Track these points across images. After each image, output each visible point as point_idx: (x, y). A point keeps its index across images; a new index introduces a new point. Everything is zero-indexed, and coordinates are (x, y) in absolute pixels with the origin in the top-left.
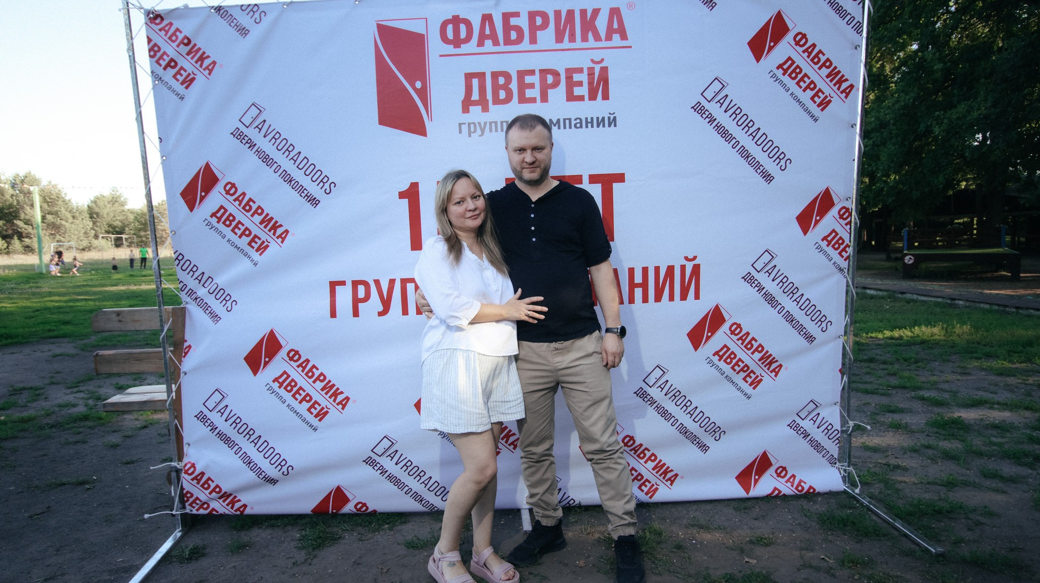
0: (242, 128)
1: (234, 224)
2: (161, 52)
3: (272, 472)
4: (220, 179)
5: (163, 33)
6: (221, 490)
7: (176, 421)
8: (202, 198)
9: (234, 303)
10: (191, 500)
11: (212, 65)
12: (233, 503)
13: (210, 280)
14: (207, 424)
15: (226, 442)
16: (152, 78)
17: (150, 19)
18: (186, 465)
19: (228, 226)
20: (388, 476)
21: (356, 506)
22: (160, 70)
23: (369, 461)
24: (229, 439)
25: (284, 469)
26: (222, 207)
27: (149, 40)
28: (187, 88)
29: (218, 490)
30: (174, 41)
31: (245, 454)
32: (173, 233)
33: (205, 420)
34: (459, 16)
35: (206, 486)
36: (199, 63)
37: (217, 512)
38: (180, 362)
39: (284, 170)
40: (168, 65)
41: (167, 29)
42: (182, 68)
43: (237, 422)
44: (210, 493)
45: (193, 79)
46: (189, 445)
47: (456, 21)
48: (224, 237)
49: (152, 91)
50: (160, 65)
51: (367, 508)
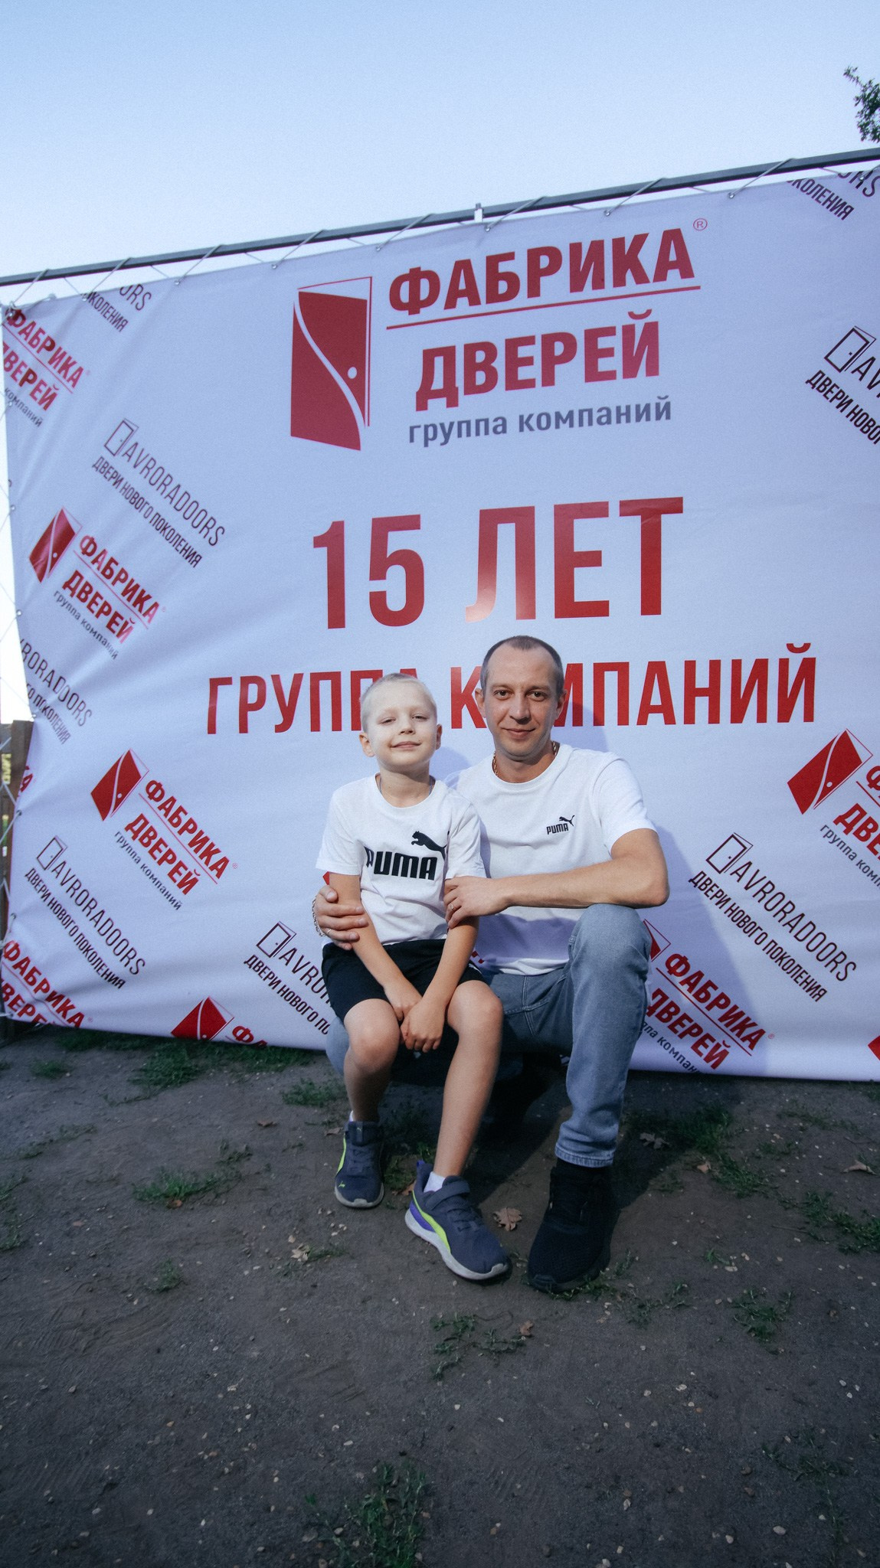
0: (108, 457)
1: (91, 596)
2: (18, 363)
3: (116, 966)
4: (75, 530)
5: (24, 336)
6: (48, 986)
7: (5, 882)
8: (54, 561)
9: (89, 713)
10: (12, 998)
11: (78, 374)
12: (64, 1009)
13: (62, 680)
14: (38, 888)
15: (60, 916)
16: (6, 400)
17: (9, 318)
18: (8, 945)
19: (84, 600)
20: (282, 989)
21: (235, 1032)
22: (15, 387)
23: (254, 964)
24: (63, 913)
25: (133, 962)
26: (77, 573)
27: (6, 348)
28: (46, 408)
29: (45, 986)
30: (34, 347)
31: (81, 937)
32: (19, 613)
33: (38, 881)
34: (419, 268)
35: (31, 979)
36: (64, 371)
37: (45, 1021)
38: (16, 796)
39: (157, 514)
40: (25, 379)
41: (28, 331)
42: (42, 382)
43: (75, 887)
44: (36, 991)
45: (54, 396)
46: (15, 917)
47: (415, 276)
48: (78, 617)
49: (4, 416)
50: (15, 379)
51: (251, 1038)
